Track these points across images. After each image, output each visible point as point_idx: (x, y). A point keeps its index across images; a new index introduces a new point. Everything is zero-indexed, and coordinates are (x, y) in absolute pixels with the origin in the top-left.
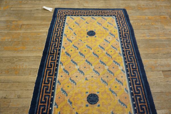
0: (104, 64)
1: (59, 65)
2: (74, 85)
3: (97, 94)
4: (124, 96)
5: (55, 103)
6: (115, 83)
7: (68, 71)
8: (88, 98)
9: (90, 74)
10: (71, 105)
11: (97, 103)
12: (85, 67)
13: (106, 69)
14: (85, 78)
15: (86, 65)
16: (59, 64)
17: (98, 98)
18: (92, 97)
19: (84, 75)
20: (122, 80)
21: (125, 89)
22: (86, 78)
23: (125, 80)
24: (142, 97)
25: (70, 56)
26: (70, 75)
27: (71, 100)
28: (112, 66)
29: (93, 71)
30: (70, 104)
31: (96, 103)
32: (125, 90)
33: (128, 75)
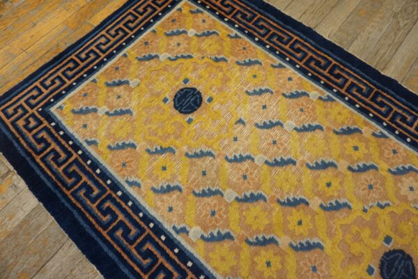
0: (246, 200)
1: (325, 91)
2: (249, 88)
3: (190, 116)
4: (130, 166)
5: (240, 38)
6: (174, 177)
7: (295, 100)
8: (199, 93)
9: (247, 139)
10: (213, 57)
11: (173, 103)
12: (275, 142)
13: (224, 190)
14: (246, 121)
15: (281, 151)
16: (327, 93)
17: (181, 112)
18: (193, 102)
19: (257, 125)
20: (162, 201)
21: (139, 186)
22: (243, 123)
23: (156, 208)
24: (89, 202)
25: (337, 133)
26: (281, 97)
27: (221, 64)
28: (221, 216)
29: (248, 153)
30: (216, 58)
31: (174, 100)
32: (139, 181)
33: (158, 230)
